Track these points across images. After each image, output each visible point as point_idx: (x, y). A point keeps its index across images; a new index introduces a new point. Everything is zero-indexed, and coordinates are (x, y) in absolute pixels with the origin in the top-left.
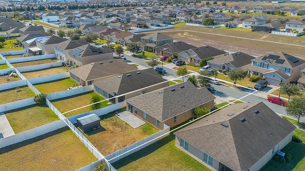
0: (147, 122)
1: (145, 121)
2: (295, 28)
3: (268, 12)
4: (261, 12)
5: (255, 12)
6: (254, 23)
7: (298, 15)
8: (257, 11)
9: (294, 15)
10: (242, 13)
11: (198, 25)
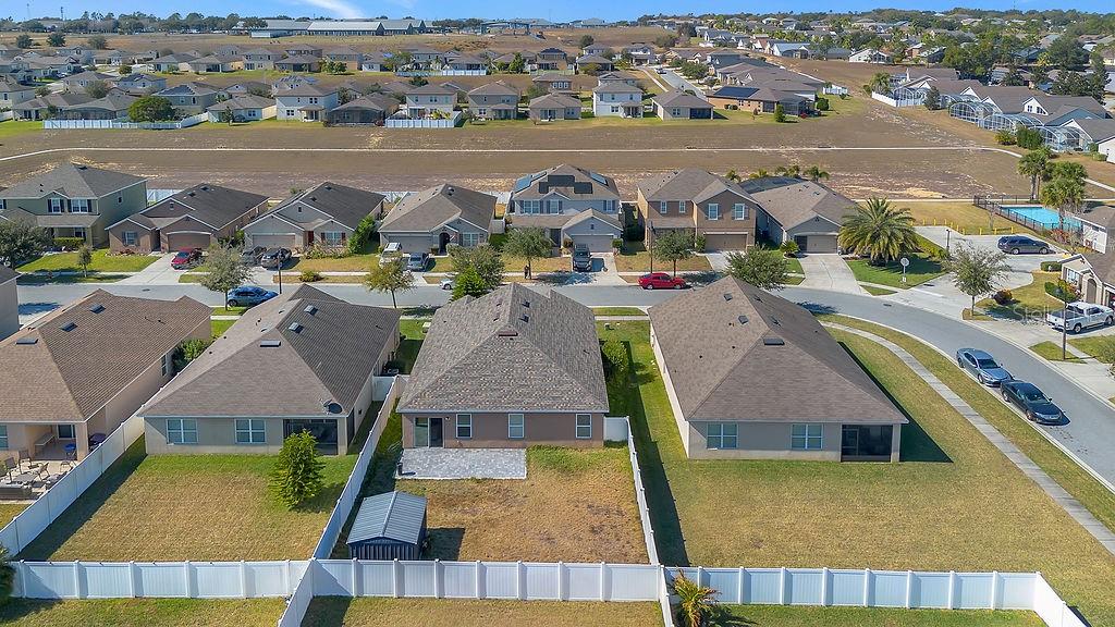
0: (529, 444)
1: (519, 443)
2: (434, 107)
3: (294, 65)
4: (270, 65)
5: (250, 66)
6: (314, 100)
7: (383, 69)
8: (256, 63)
9: (370, 71)
10: (208, 70)
11: (106, 124)
